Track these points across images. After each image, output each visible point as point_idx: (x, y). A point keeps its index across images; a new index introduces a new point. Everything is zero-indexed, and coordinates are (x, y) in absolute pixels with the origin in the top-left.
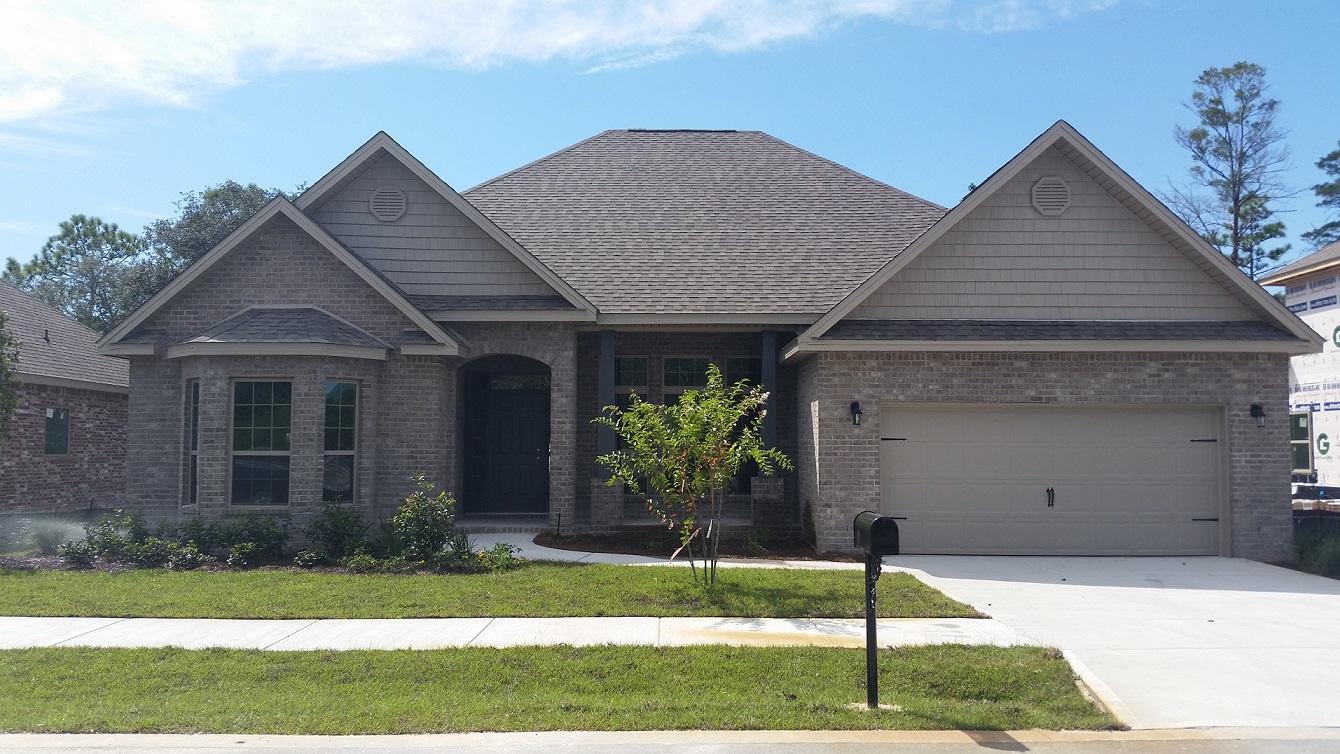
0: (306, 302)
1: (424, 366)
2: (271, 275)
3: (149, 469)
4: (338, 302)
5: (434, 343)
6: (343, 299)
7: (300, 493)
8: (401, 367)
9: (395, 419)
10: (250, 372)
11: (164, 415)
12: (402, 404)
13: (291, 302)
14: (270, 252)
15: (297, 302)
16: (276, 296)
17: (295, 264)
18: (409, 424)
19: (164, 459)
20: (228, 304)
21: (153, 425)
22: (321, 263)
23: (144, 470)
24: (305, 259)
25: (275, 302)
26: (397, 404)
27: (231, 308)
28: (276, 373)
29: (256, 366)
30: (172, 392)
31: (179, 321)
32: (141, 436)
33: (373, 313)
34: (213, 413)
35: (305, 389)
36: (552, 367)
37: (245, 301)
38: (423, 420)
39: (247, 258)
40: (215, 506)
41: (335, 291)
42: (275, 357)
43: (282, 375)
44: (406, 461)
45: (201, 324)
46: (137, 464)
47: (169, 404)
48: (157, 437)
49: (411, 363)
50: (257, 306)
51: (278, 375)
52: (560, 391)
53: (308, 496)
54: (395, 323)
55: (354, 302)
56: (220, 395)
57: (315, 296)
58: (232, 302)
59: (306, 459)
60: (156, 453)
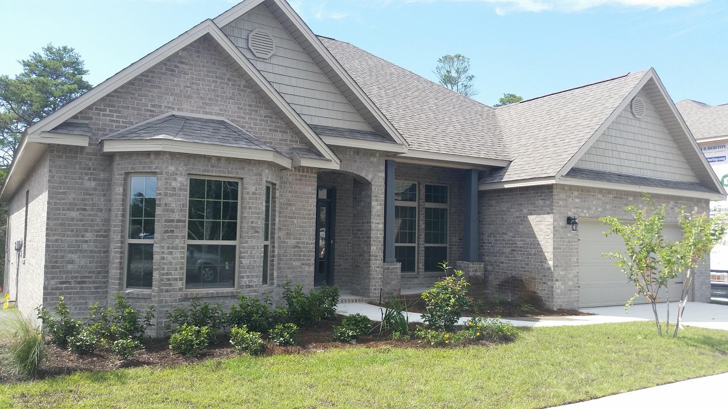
0: (218, 114)
1: (306, 176)
2: (188, 87)
3: (70, 255)
4: (245, 118)
5: (324, 159)
6: (247, 116)
7: (248, 277)
8: (290, 175)
9: (286, 217)
10: (208, 171)
11: (85, 205)
12: (291, 205)
13: (206, 113)
14: (187, 67)
15: (211, 114)
16: (193, 107)
17: (209, 81)
18: (295, 221)
19: (85, 246)
20: (149, 108)
21: (74, 214)
22: (230, 83)
23: (63, 257)
24: (217, 77)
25: (192, 111)
26: (287, 204)
27: (151, 111)
28: (228, 173)
29: (213, 166)
30: (93, 184)
31: (102, 117)
32: (62, 225)
33: (270, 130)
34: (174, 205)
35: (253, 189)
36: (372, 183)
37: (166, 107)
38: (305, 218)
39: (167, 69)
40: (174, 290)
41: (241, 109)
42: (229, 160)
43: (234, 175)
44: (293, 250)
45: (123, 122)
46: (56, 251)
47: (90, 195)
48: (78, 225)
49: (297, 173)
50: (176, 113)
51: (230, 175)
52: (377, 200)
53: (254, 279)
54: (285, 140)
55: (256, 119)
56: (180, 189)
57: (225, 111)
58: (153, 106)
59: (253, 248)
60: (76, 241)
